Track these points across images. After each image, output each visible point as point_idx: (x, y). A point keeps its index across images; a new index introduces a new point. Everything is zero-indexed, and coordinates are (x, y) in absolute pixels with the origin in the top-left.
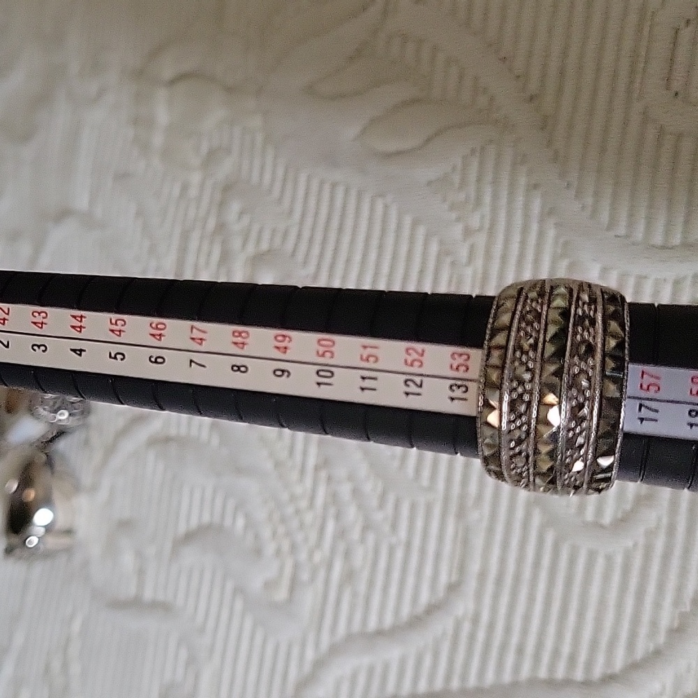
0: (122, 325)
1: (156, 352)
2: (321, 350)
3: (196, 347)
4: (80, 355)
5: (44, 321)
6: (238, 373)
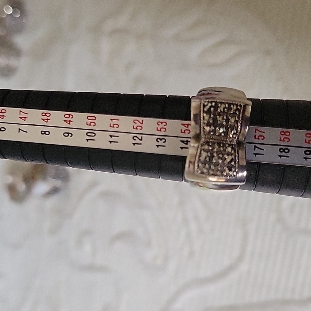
2: (89, 122)
3: (22, 122)
6: (45, 135)
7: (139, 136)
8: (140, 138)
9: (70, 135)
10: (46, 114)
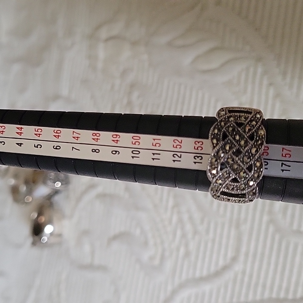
0: (41, 132)
1: (56, 144)
2: (134, 141)
3: (75, 141)
4: (21, 146)
5: (4, 130)
6: (95, 153)
7: (179, 154)
8: (180, 156)
9: (118, 153)
10: (96, 134)
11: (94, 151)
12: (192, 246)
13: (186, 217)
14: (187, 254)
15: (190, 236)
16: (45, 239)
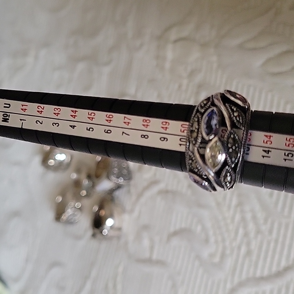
0: (94, 116)
1: (107, 128)
3: (126, 126)
4: (74, 128)
5: (59, 112)
6: (144, 139)
9: (166, 140)
10: (146, 120)
11: (143, 136)
12: (254, 245)
13: (249, 216)
14: (249, 253)
15: (252, 235)
16: (105, 231)
